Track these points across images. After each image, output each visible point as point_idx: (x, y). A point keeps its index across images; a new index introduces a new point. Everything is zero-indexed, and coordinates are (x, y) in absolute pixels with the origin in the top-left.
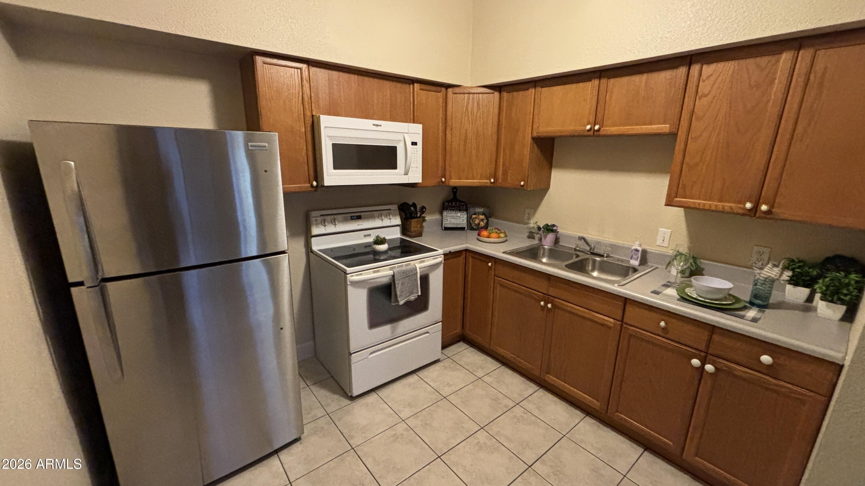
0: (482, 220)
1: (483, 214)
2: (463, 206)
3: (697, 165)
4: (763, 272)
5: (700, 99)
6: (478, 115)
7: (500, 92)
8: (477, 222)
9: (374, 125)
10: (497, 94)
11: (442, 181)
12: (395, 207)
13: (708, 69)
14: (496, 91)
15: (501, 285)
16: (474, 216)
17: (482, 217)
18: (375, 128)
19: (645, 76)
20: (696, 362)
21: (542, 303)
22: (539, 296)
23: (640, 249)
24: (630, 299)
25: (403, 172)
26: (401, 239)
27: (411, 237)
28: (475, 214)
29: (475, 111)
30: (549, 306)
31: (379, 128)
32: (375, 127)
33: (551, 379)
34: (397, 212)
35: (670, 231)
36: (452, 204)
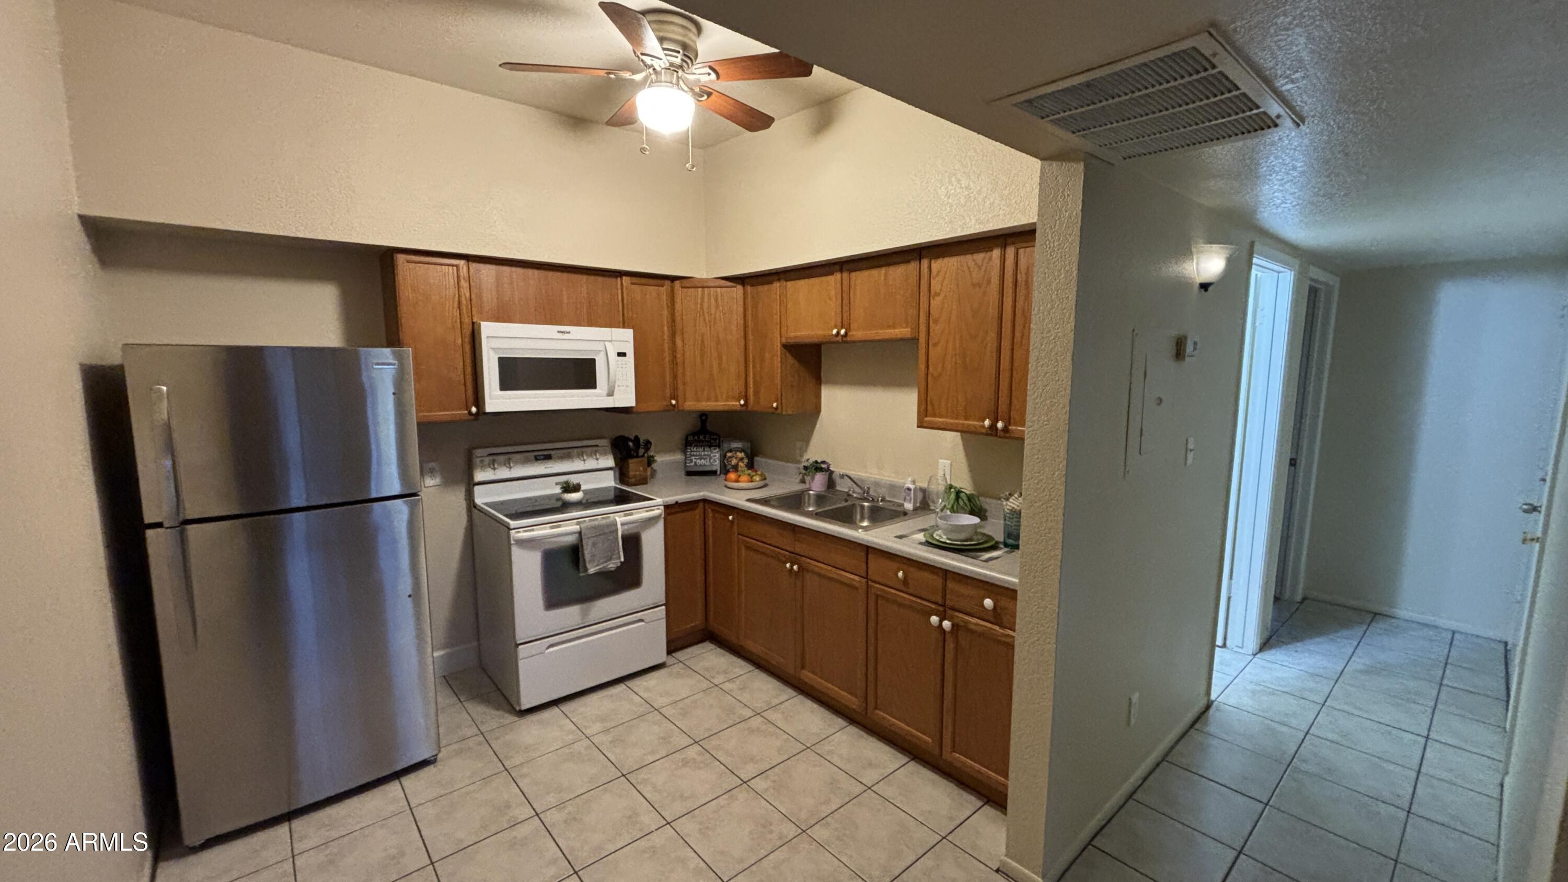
0: (742, 459)
1: (742, 450)
2: (715, 440)
3: (940, 375)
4: (1009, 503)
5: (933, 299)
6: (717, 316)
7: (743, 285)
8: (734, 462)
9: (559, 332)
10: (740, 287)
11: (671, 403)
12: (604, 443)
13: (937, 265)
14: (739, 284)
15: (748, 548)
16: (729, 454)
17: (741, 455)
18: (560, 336)
19: (883, 271)
20: (934, 619)
21: (788, 565)
22: (785, 556)
23: (912, 487)
24: (874, 549)
25: (605, 392)
26: (616, 488)
27: (629, 485)
28: (730, 451)
29: (713, 311)
30: (795, 567)
31: (566, 336)
32: (561, 334)
33: (807, 676)
34: (609, 449)
35: (949, 462)
36: (699, 438)
